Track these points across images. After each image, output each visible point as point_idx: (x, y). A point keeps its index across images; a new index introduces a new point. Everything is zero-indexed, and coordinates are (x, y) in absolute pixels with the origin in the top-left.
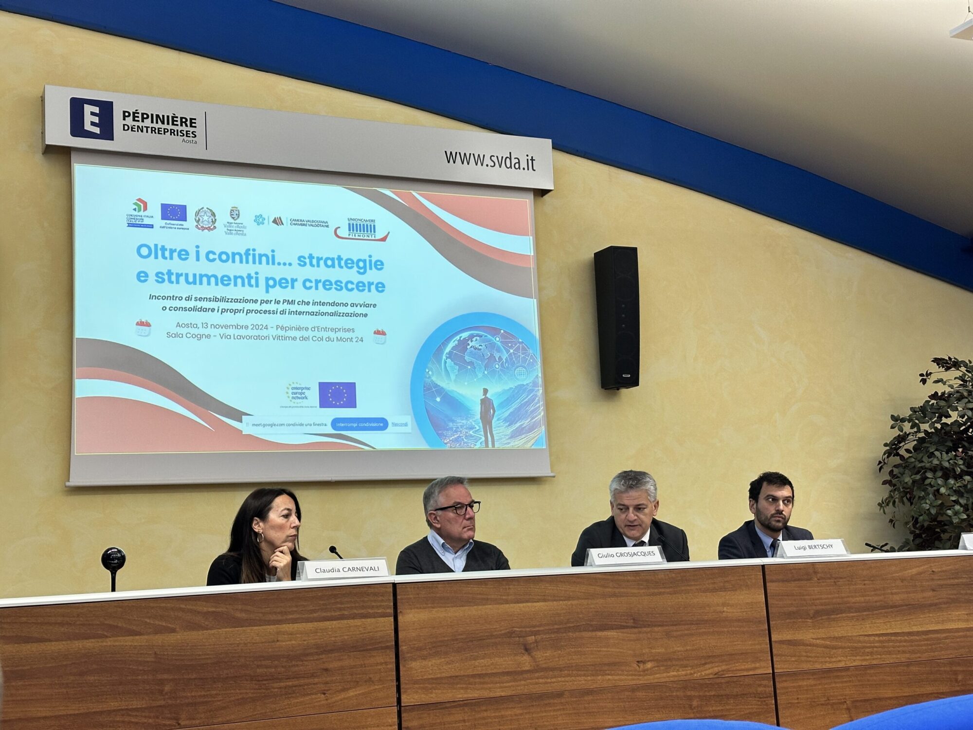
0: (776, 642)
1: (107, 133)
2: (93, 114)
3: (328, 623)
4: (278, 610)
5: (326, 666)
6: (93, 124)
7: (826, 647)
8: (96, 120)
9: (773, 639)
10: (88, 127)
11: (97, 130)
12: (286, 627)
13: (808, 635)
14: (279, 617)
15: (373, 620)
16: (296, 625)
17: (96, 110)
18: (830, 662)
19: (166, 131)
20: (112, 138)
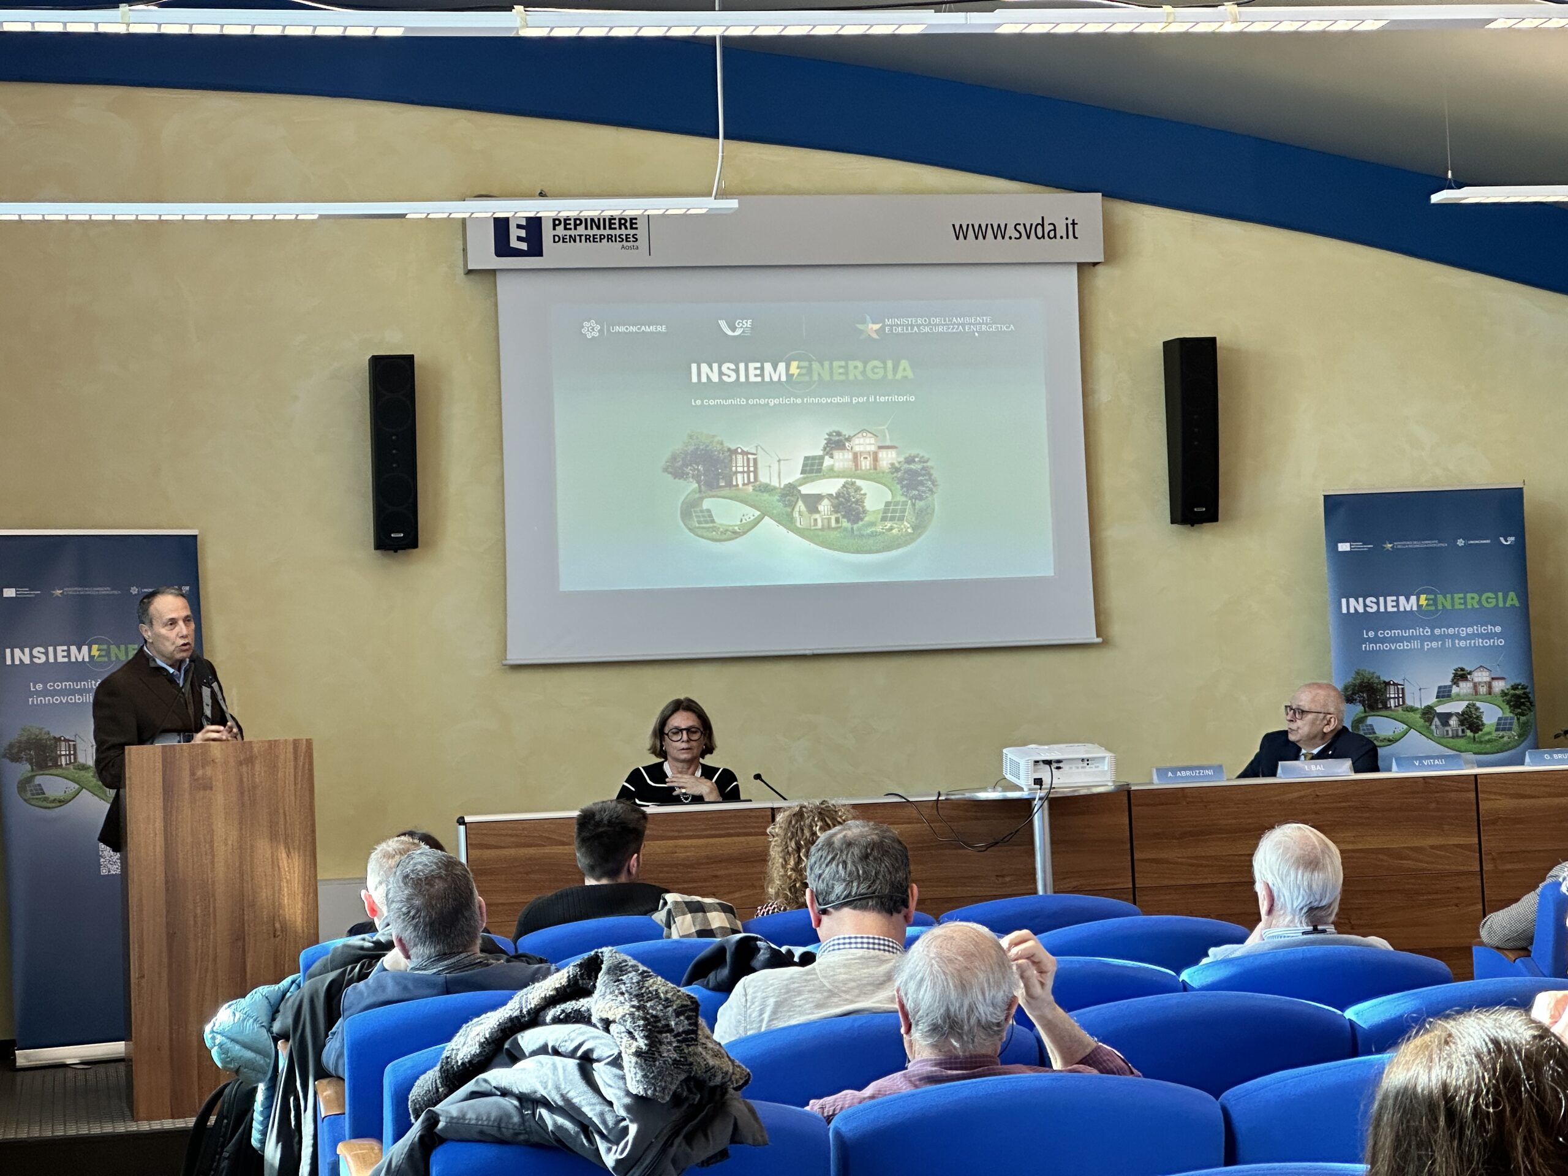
0: (1138, 860)
1: (536, 249)
2: (519, 227)
3: (717, 839)
4: (675, 829)
5: (716, 873)
6: (519, 239)
7: (1191, 865)
8: (523, 233)
9: (1135, 858)
10: (514, 243)
11: (524, 246)
12: (681, 842)
13: (1173, 854)
14: (676, 834)
15: (754, 838)
16: (689, 841)
18: (1195, 879)
19: (602, 237)
20: (540, 254)
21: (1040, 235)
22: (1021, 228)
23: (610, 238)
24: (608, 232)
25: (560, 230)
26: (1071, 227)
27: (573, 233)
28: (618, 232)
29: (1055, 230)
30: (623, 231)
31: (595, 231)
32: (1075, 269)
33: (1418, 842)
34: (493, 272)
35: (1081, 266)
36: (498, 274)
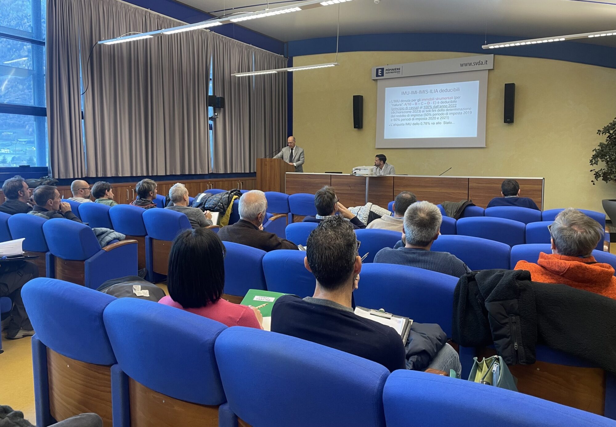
1: (383, 75)
2: (380, 71)
6: (380, 73)
8: (381, 72)
10: (379, 74)
11: (381, 75)
17: (381, 70)
19: (394, 72)
20: (383, 76)
21: (479, 64)
22: (475, 63)
23: (395, 72)
24: (395, 71)
25: (387, 71)
26: (486, 62)
27: (389, 72)
28: (397, 71)
29: (482, 63)
30: (398, 71)
31: (393, 71)
32: (488, 71)
33: (453, 191)
34: (377, 80)
35: (489, 70)
36: (378, 81)
